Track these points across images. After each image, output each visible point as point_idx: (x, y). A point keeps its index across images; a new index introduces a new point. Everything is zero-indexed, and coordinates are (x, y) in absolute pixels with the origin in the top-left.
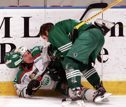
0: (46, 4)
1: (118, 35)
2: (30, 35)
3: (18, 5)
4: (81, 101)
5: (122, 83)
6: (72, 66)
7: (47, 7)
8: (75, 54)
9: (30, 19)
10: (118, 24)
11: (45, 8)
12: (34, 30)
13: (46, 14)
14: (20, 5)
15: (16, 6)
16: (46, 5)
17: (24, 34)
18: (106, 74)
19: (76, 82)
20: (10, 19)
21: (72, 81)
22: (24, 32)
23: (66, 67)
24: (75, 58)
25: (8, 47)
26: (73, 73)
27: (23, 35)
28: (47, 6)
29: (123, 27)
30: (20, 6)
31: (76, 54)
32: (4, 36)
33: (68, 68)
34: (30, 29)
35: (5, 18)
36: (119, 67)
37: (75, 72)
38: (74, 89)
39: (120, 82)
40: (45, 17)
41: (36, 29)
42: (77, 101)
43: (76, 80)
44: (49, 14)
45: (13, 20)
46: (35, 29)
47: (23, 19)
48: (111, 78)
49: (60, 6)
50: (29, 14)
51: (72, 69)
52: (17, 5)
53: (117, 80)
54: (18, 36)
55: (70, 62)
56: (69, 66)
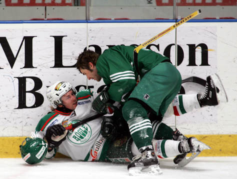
0: (89, 15)
1: (200, 64)
2: (64, 65)
3: (46, 18)
4: (156, 165)
5: (206, 138)
6: (140, 114)
7: (89, 20)
8: (145, 96)
9: (64, 38)
10: (200, 47)
11: (87, 22)
12: (70, 56)
13: (89, 31)
14: (48, 17)
15: (43, 20)
16: (89, 18)
17: (54, 62)
18: (182, 123)
19: (148, 136)
20: (34, 39)
21: (142, 135)
22: (54, 59)
23: (131, 115)
24: (146, 102)
25: (31, 83)
26: (143, 123)
27: (53, 64)
28: (91, 19)
29: (207, 51)
30: (48, 20)
31: (147, 96)
32: (24, 66)
33: (134, 116)
34: (63, 54)
35: (25, 38)
36: (201, 113)
37: (145, 122)
38: (144, 148)
39: (203, 136)
40: (88, 36)
41: (73, 54)
42: (150, 167)
43: (147, 134)
44: (94, 31)
45: (37, 42)
46: (71, 54)
47: (53, 39)
48: (189, 129)
49: (110, 19)
50: (62, 32)
51: (140, 118)
52: (43, 17)
53: (198, 133)
54: (45, 65)
55: (137, 107)
56: (135, 113)
